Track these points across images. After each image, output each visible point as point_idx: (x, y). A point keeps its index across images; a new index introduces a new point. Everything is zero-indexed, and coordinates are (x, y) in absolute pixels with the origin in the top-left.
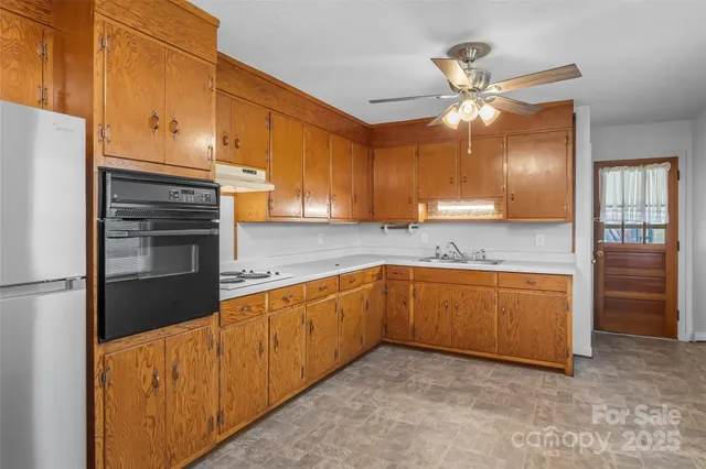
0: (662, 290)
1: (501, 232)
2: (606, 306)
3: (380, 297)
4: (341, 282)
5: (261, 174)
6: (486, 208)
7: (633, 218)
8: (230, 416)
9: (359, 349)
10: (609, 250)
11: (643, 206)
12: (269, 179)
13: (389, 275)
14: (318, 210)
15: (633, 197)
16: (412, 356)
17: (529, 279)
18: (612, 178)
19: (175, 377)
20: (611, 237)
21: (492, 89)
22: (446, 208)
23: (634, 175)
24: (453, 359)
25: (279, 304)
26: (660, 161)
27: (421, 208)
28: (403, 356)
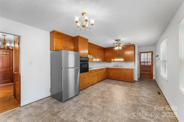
0: (150, 72)
1: (124, 63)
2: (142, 74)
3: (106, 72)
4: (101, 69)
5: (91, 56)
6: (122, 60)
7: (146, 61)
8: (89, 83)
9: (103, 79)
10: (142, 66)
11: (147, 59)
12: (92, 56)
13: (107, 69)
14: (98, 60)
15: (146, 57)
16: (111, 80)
17: (127, 69)
18: (142, 55)
19: (85, 78)
20: (142, 64)
21: (121, 45)
22: (116, 60)
23: (146, 54)
24: (117, 81)
25: (94, 72)
26: (150, 52)
27: (112, 59)
28: (109, 80)
